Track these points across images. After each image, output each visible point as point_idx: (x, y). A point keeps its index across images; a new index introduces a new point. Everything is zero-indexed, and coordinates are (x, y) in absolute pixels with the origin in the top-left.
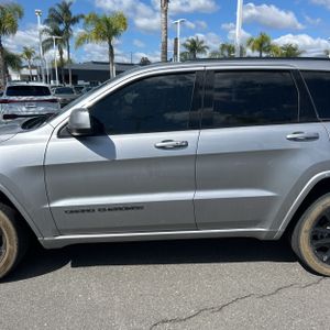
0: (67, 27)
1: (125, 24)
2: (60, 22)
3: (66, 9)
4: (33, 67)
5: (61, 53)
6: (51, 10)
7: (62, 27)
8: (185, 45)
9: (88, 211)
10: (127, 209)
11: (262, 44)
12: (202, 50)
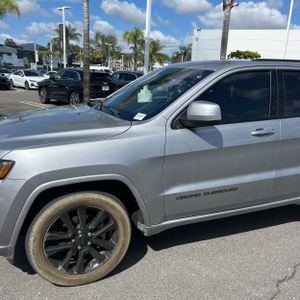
9: (196, 195)
10: (226, 190)
11: (137, 37)
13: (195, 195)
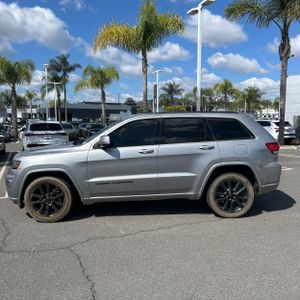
0: (65, 74)
1: (117, 75)
2: (59, 71)
3: (64, 60)
4: (33, 107)
5: (59, 95)
6: (51, 61)
7: (60, 74)
8: (164, 89)
11: (227, 88)
12: (178, 92)
13: (107, 183)
